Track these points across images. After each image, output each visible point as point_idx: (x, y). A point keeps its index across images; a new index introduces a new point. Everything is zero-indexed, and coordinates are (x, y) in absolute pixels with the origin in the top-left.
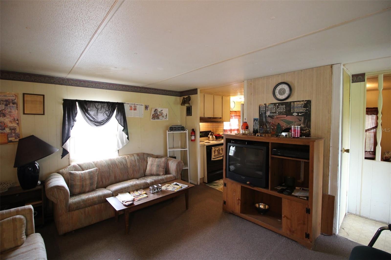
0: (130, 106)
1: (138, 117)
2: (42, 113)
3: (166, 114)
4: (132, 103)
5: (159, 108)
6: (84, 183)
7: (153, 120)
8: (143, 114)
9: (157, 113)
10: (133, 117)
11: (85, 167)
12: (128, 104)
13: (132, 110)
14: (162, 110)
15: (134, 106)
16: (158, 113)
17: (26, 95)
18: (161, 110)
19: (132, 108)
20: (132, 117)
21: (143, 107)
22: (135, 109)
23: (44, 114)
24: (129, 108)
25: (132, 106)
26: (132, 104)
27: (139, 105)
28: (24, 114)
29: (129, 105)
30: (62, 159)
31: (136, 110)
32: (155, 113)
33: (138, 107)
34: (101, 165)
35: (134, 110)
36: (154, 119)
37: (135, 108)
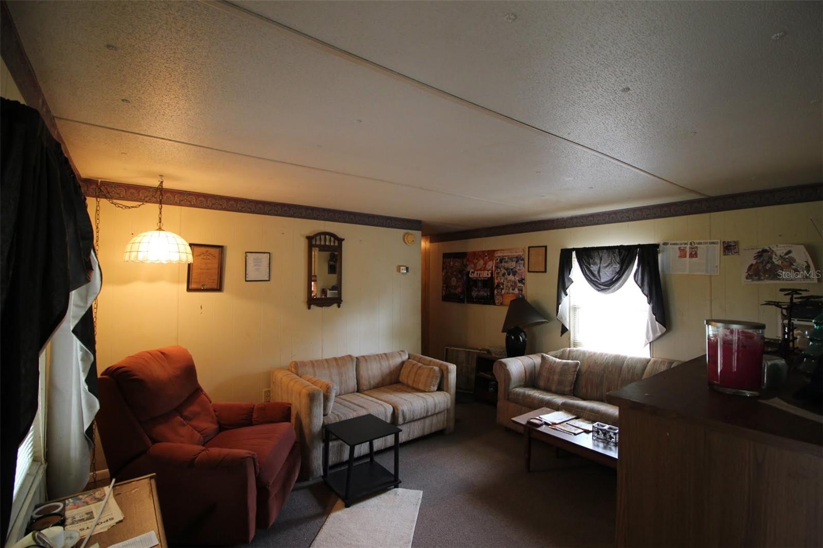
0: (680, 248)
1: (703, 273)
2: (544, 270)
3: (805, 264)
4: (686, 242)
5: (779, 245)
6: (551, 377)
7: (755, 282)
8: (717, 267)
9: (768, 262)
10: (687, 273)
11: (573, 356)
12: (674, 244)
13: (685, 257)
14: (789, 252)
15: (692, 249)
16: (774, 260)
17: (532, 248)
18: (785, 252)
19: (686, 252)
20: (684, 273)
21: (718, 248)
22: (694, 255)
23: (545, 271)
24: (678, 253)
25: (686, 247)
26: (686, 244)
27: (706, 243)
28: (529, 272)
29: (678, 246)
30: (561, 336)
31: (697, 257)
32: (762, 263)
33: (701, 250)
34: (595, 361)
35: (690, 257)
36: (759, 279)
37: (693, 253)
